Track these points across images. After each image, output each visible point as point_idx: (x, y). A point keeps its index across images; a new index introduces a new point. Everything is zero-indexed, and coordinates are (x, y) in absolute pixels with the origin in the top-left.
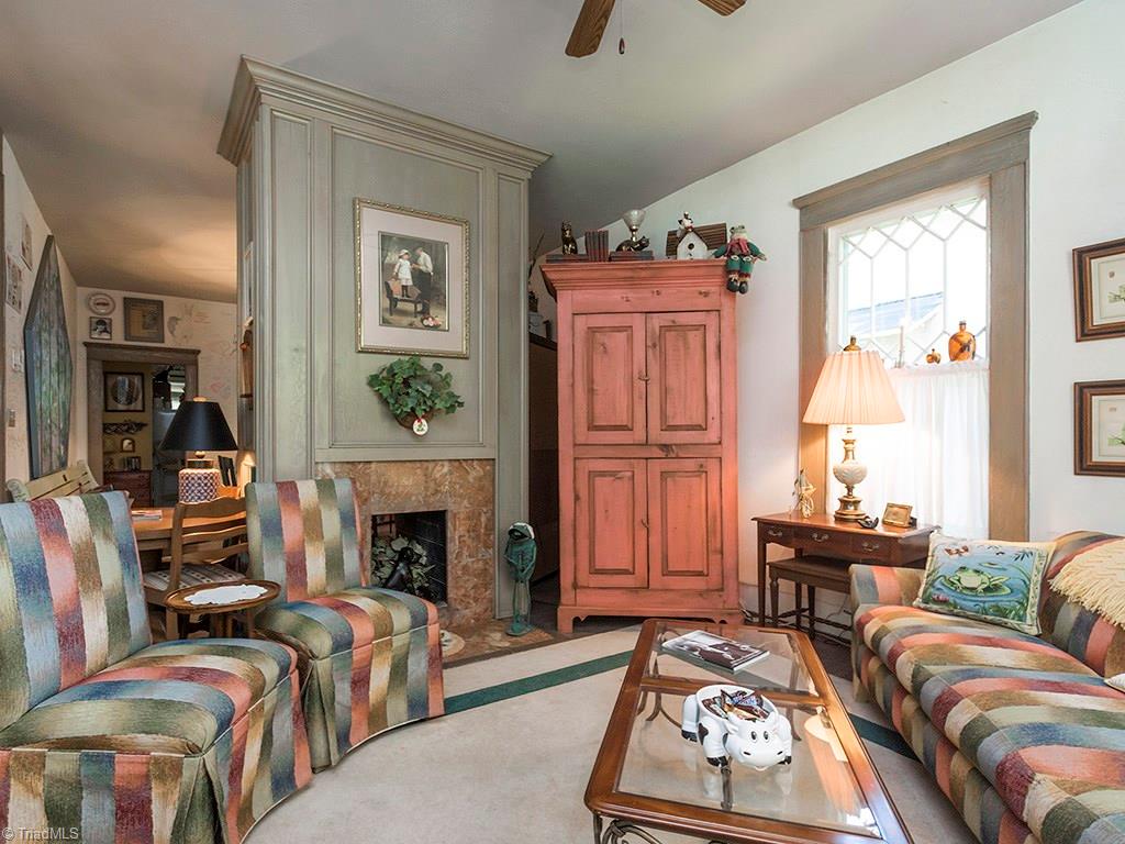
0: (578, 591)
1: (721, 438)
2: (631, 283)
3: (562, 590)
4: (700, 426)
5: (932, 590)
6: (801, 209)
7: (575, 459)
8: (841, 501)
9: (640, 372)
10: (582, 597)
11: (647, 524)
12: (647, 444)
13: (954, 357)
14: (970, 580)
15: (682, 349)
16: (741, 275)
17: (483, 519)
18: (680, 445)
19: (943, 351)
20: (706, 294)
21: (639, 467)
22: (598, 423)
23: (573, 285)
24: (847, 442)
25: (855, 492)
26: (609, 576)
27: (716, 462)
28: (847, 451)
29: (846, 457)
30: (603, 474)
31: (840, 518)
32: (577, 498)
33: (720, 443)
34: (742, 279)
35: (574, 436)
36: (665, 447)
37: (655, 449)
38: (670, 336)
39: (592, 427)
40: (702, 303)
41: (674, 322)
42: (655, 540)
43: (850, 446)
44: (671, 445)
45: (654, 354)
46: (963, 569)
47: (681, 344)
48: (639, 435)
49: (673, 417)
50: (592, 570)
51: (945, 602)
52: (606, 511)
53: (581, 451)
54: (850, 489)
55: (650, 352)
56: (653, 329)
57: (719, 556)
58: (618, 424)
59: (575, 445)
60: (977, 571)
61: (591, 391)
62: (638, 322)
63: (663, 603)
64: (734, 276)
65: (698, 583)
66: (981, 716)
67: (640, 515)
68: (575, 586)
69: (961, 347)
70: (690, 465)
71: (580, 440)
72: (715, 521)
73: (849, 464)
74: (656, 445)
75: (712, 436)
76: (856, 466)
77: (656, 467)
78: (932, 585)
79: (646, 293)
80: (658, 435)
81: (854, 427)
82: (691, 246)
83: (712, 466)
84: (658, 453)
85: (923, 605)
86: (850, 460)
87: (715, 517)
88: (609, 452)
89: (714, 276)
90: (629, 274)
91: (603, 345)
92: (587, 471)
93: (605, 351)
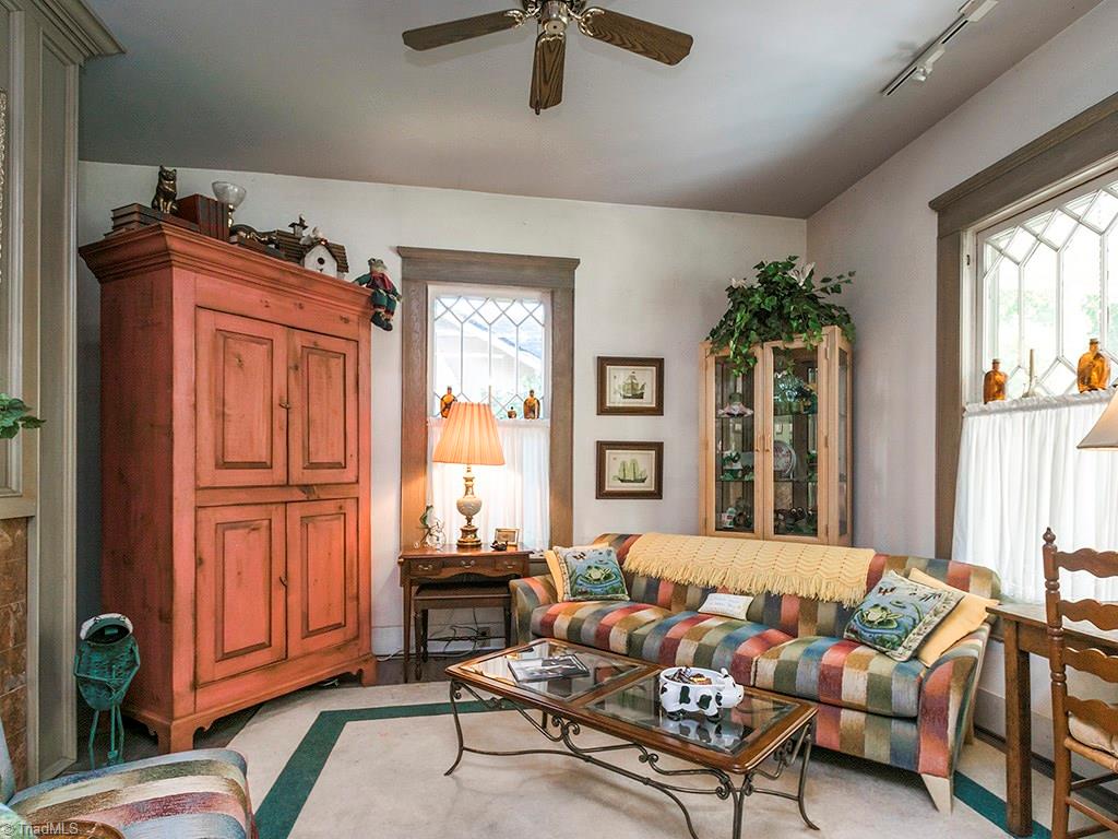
0: (199, 691)
1: (358, 477)
2: (274, 286)
3: (175, 697)
4: (340, 463)
5: (577, 586)
6: (403, 258)
7: (198, 508)
8: (463, 530)
9: (281, 398)
10: (204, 698)
11: (285, 582)
12: (288, 485)
13: (526, 416)
14: (596, 574)
15: (324, 377)
16: (387, 312)
17: (12, 624)
18: (321, 485)
19: (520, 409)
20: (346, 321)
21: (277, 515)
22: (230, 458)
23: (198, 266)
24: (467, 480)
25: (473, 523)
26: (241, 658)
27: (354, 502)
28: (467, 488)
29: (466, 494)
30: (234, 525)
31: (461, 546)
32: (199, 562)
33: (357, 482)
34: (388, 316)
35: (196, 478)
36: (306, 488)
37: (296, 491)
38: (313, 359)
39: (223, 464)
40: (343, 330)
41: (315, 343)
42: (295, 598)
43: (469, 483)
44: (312, 485)
45: (296, 378)
46: (589, 567)
47: (324, 369)
48: (278, 475)
49: (317, 454)
50: (220, 655)
51: (586, 592)
52: (239, 573)
53: (205, 497)
54: (469, 520)
55: (292, 372)
56: (295, 348)
57: (355, 603)
58: (257, 460)
59: (197, 489)
60: (596, 567)
61: (221, 416)
62: (279, 335)
63: (303, 671)
64: (382, 311)
65: (335, 638)
66: (700, 645)
67: (278, 571)
68: (195, 686)
69: (530, 409)
70: (330, 507)
71: (205, 481)
72: (352, 566)
73: (469, 499)
74: (297, 486)
75: (349, 475)
76: (474, 500)
77: (296, 512)
78: (576, 583)
79: (288, 303)
80: (299, 475)
81: (473, 467)
82: (321, 261)
83: (350, 507)
84: (298, 495)
85: (572, 599)
86: (470, 496)
87: (352, 562)
88: (243, 497)
89: (355, 304)
90: (276, 275)
91: (239, 357)
92: (213, 524)
93: (241, 364)
